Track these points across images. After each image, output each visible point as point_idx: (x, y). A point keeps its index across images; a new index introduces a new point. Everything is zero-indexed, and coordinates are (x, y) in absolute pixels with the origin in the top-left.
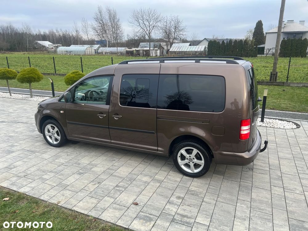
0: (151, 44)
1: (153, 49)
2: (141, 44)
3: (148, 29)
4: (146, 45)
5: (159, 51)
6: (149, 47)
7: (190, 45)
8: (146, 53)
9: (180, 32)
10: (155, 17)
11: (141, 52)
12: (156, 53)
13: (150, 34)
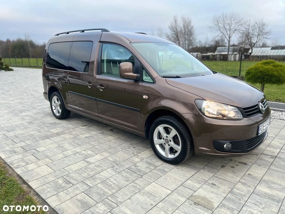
0: (230, 49)
1: (231, 53)
2: (218, 48)
3: (229, 33)
4: (224, 50)
5: (238, 56)
6: (227, 51)
7: (271, 49)
8: (223, 57)
9: (263, 35)
10: (238, 20)
11: (218, 56)
12: (235, 57)
13: (229, 38)
